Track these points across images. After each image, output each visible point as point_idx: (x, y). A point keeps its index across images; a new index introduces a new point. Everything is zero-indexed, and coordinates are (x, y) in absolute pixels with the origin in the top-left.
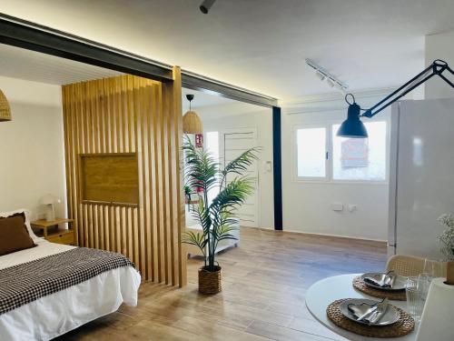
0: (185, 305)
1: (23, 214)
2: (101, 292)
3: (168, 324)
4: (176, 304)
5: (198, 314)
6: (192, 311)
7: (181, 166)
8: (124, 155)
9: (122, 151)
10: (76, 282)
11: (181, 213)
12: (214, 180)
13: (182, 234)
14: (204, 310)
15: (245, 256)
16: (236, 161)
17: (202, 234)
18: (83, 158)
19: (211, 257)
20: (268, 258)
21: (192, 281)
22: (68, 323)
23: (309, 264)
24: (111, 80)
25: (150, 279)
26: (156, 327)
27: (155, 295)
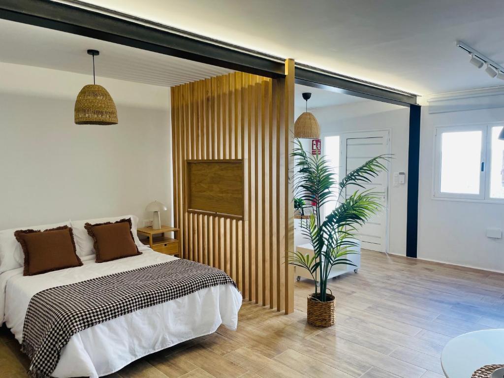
0: (289, 336)
1: (129, 221)
2: (199, 311)
3: (269, 356)
4: (279, 333)
5: (305, 349)
6: (298, 345)
7: (290, 175)
8: (229, 162)
9: (228, 158)
10: (173, 297)
11: (289, 229)
12: (329, 193)
13: (290, 254)
14: (313, 345)
15: (366, 284)
16: (357, 171)
17: (312, 255)
18: (189, 164)
19: (323, 284)
20: (395, 290)
21: (300, 309)
22: (164, 341)
23: (450, 303)
24: (219, 79)
25: (254, 301)
26: (256, 357)
27: (257, 320)
